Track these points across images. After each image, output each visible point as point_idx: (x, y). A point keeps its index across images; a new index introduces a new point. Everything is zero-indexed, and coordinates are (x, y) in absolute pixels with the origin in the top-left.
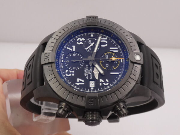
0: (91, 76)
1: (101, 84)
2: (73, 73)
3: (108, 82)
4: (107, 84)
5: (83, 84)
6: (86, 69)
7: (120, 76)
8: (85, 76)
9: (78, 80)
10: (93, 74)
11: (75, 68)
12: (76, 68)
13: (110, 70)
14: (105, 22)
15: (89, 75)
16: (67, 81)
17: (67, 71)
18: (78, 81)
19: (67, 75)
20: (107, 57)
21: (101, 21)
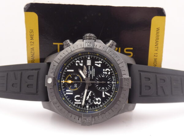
0: (89, 69)
1: (82, 61)
2: (104, 71)
3: (76, 63)
4: (77, 62)
5: (96, 62)
6: (93, 75)
7: (66, 68)
8: (94, 69)
9: (100, 66)
10: (88, 70)
11: (103, 76)
12: (101, 76)
13: (74, 74)
14: (75, 119)
15: (91, 69)
16: (108, 65)
17: (109, 73)
18: (100, 64)
19: (109, 70)
20: (76, 86)
21: (79, 120)
